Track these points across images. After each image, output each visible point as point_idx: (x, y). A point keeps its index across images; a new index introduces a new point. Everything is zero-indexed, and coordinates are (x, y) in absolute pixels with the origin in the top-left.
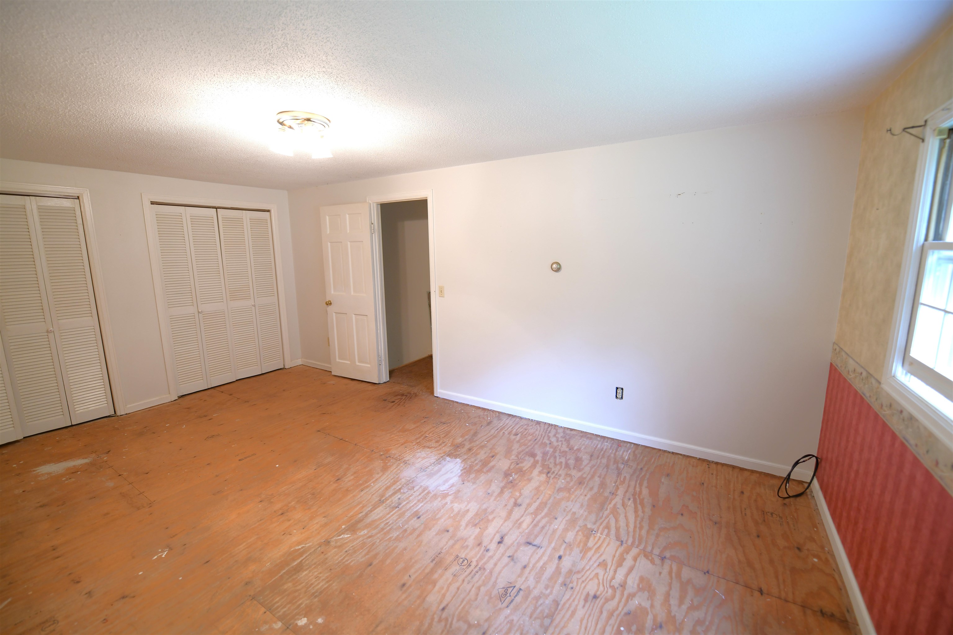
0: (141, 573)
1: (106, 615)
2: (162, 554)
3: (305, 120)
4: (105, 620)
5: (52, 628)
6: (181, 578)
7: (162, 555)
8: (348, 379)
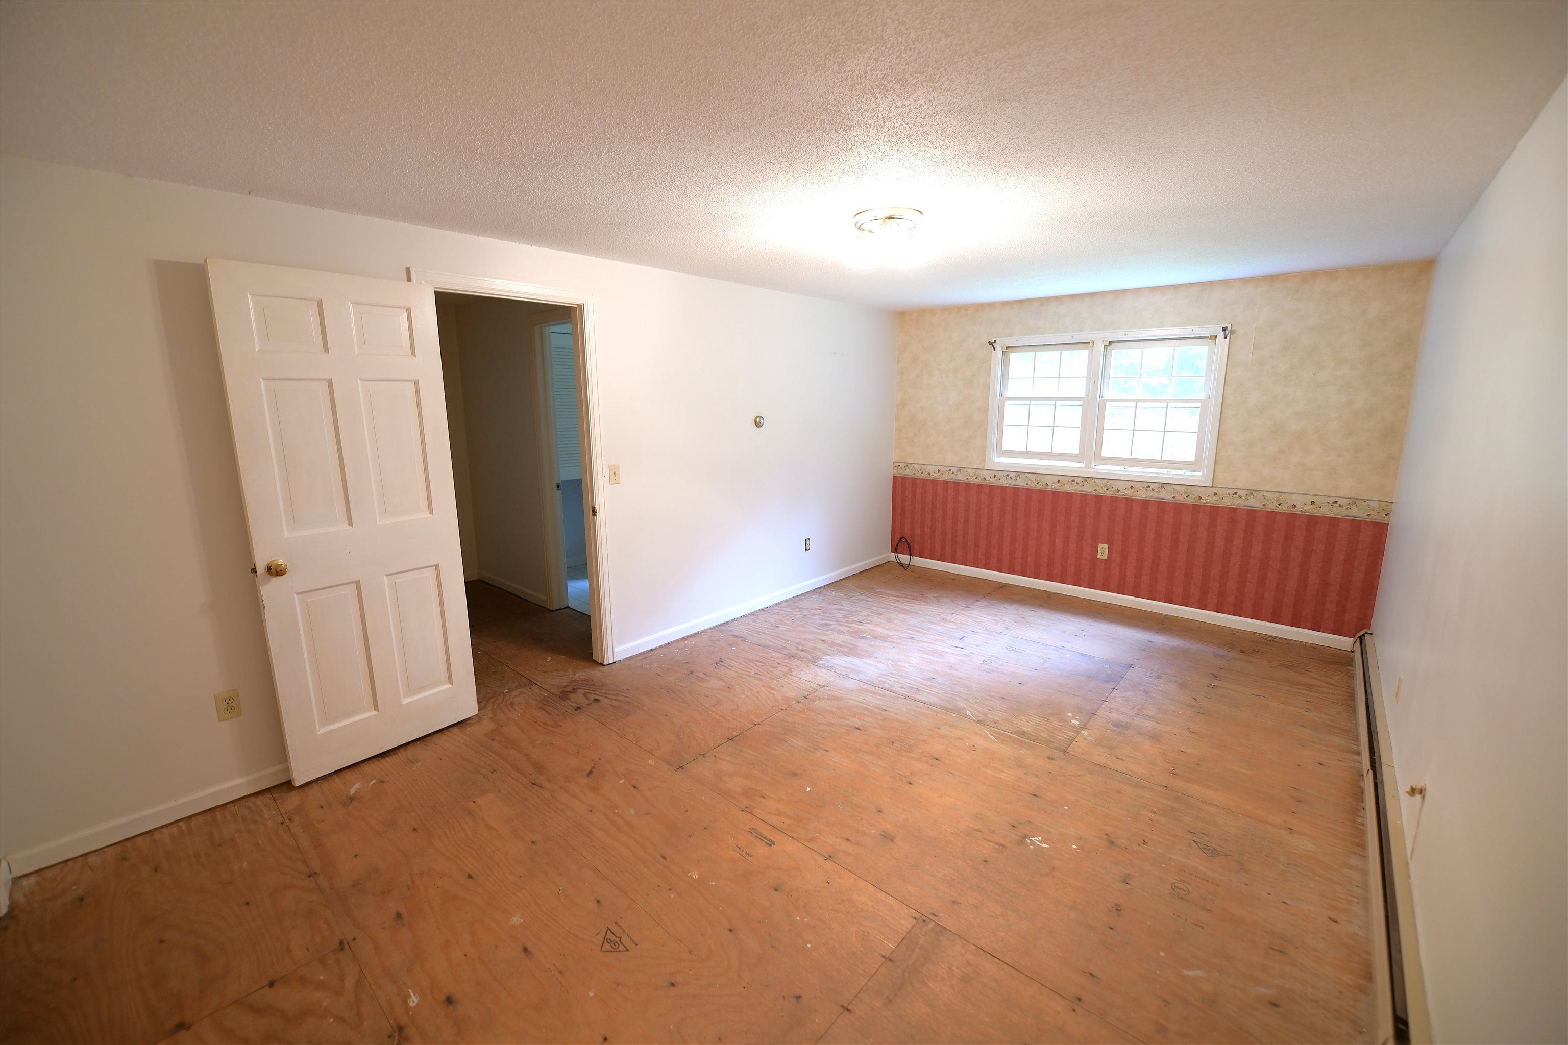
0: (1075, 847)
1: (1139, 845)
2: (1036, 842)
3: (885, 218)
4: (1145, 843)
5: (1180, 886)
6: (1065, 807)
7: (1038, 841)
8: (370, 762)
